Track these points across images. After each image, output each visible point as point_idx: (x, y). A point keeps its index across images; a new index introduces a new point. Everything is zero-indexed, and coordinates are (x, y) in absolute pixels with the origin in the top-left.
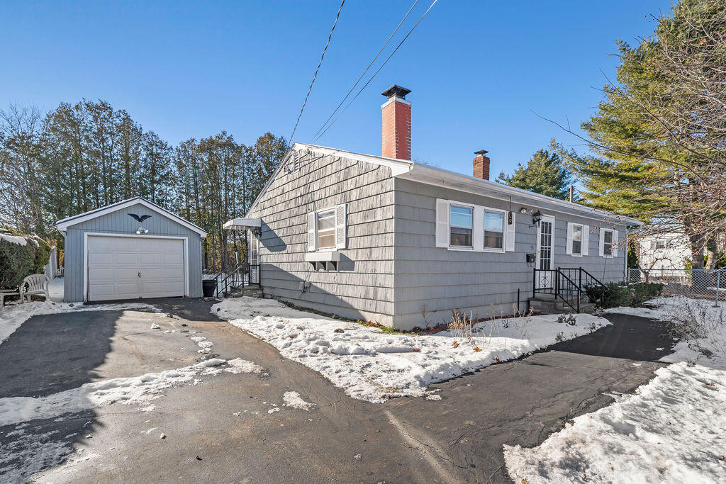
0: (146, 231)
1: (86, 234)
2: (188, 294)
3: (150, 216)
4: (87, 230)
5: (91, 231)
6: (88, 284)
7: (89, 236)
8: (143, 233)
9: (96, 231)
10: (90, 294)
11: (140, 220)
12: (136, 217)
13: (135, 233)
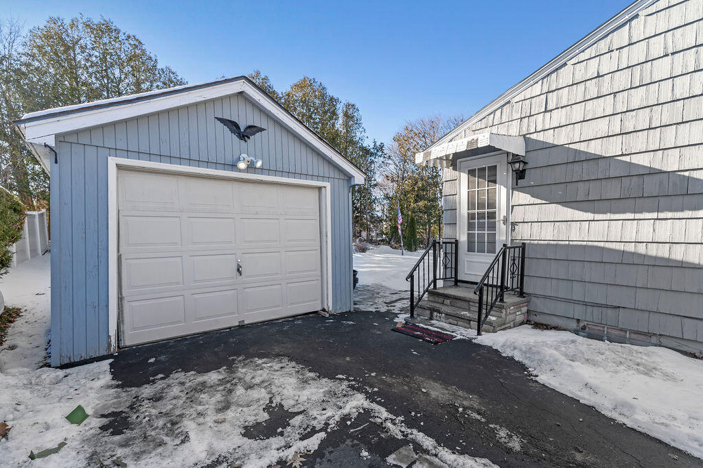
0: (259, 164)
1: (113, 161)
2: (330, 305)
3: (261, 130)
4: (116, 151)
5: (128, 153)
6: (120, 299)
7: (120, 167)
8: (251, 167)
9: (139, 154)
10: (126, 327)
11: (243, 136)
12: (233, 126)
13: (233, 166)
